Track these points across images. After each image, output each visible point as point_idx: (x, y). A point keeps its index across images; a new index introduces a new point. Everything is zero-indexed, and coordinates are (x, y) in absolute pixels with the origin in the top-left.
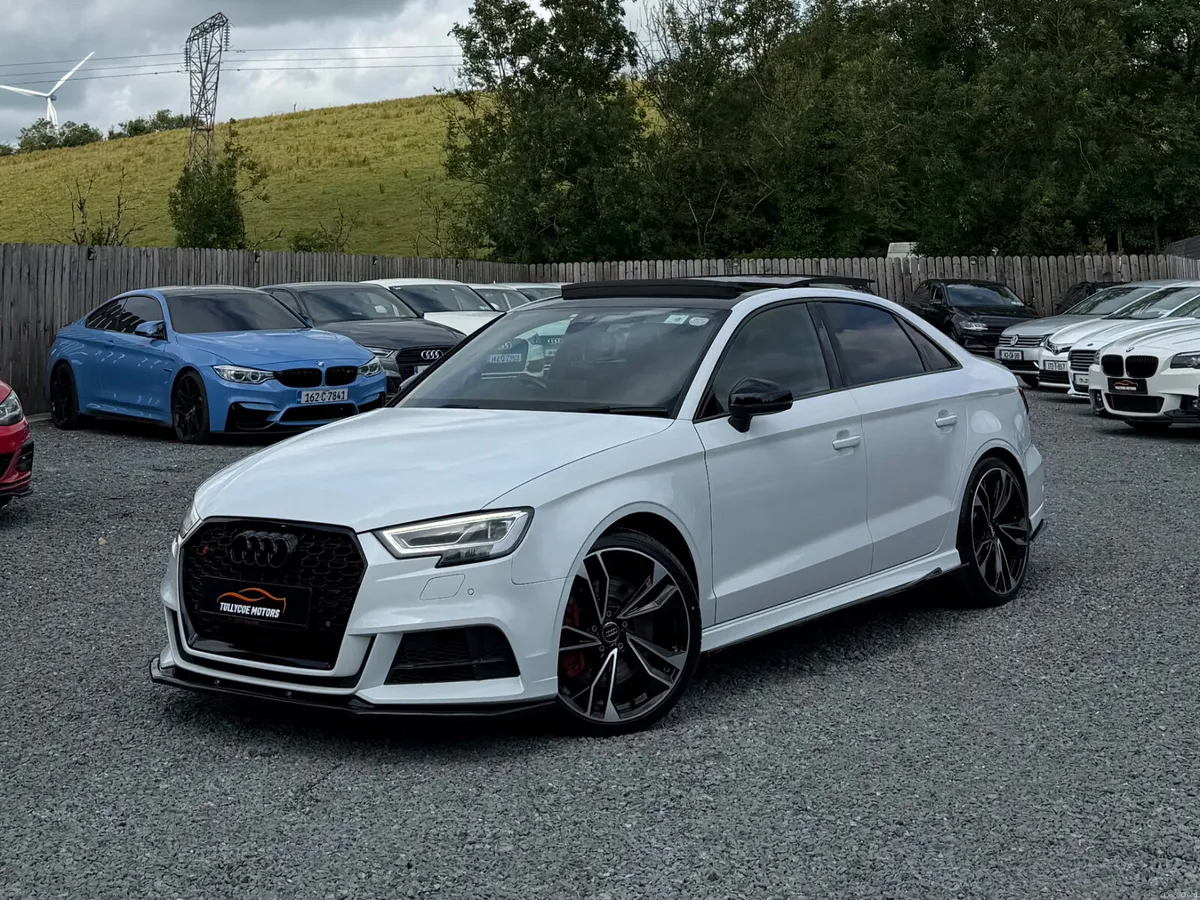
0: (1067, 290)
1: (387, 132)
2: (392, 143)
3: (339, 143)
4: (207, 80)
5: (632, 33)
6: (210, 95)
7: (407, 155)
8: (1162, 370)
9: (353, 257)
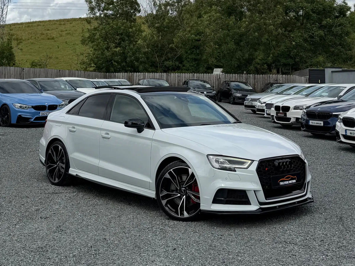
0: (265, 85)
1: (61, 29)
2: (62, 33)
3: (45, 32)
4: (3, 11)
6: (4, 16)
7: (67, 37)
8: (291, 110)
9: (53, 70)
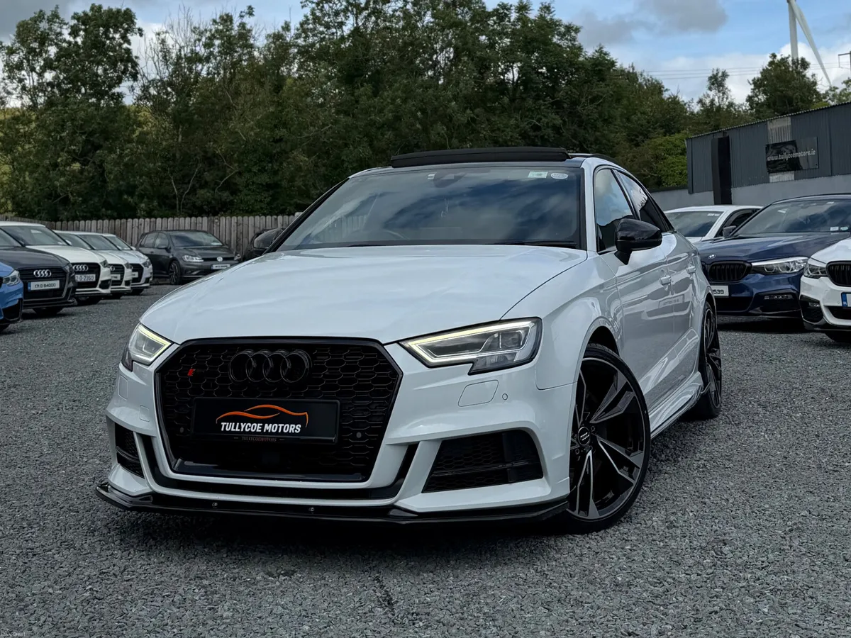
5: (137, 57)
